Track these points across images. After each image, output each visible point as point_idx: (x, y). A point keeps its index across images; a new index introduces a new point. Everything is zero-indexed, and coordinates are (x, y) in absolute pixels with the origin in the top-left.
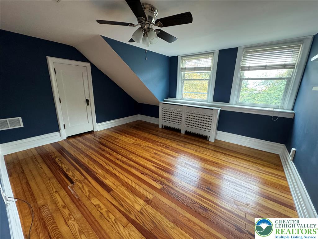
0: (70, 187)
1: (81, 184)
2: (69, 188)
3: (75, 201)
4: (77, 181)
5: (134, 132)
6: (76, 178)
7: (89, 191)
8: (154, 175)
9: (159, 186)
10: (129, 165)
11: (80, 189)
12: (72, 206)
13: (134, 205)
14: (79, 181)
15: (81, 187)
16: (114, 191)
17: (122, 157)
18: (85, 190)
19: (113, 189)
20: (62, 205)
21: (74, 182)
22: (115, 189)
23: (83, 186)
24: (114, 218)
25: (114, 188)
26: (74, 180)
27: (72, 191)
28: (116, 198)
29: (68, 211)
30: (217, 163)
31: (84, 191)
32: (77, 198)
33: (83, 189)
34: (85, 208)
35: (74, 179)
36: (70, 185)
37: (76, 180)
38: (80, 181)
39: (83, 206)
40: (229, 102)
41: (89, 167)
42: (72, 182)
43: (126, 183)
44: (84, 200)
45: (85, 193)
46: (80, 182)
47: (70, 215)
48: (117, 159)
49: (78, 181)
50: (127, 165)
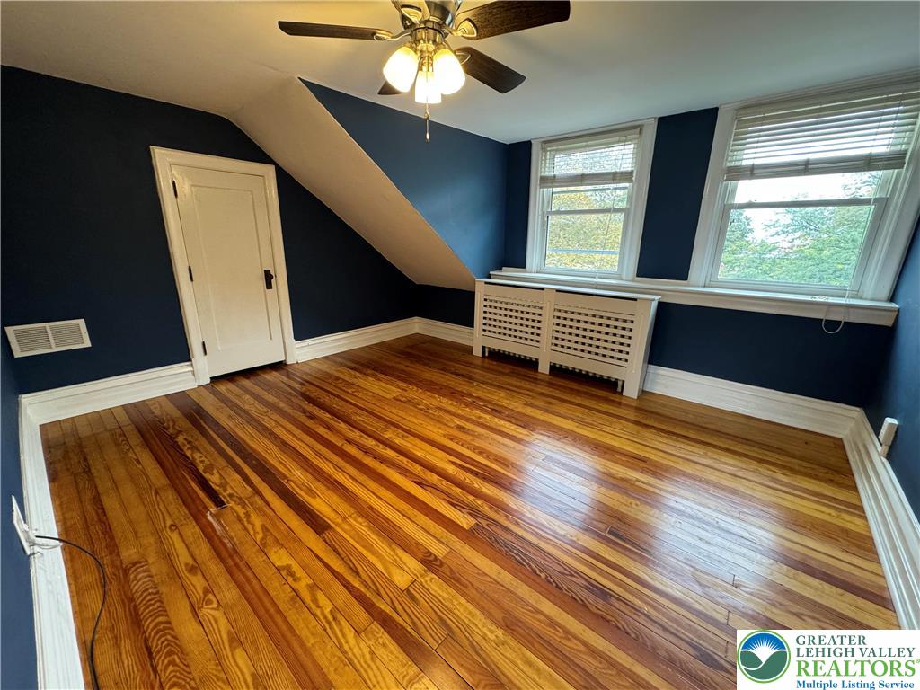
0: (211, 514)
1: (243, 507)
2: (209, 518)
3: (224, 554)
4: (232, 500)
5: (402, 367)
6: (230, 491)
7: (264, 527)
8: (454, 488)
9: (465, 521)
10: (383, 460)
11: (239, 520)
12: (215, 568)
13: (389, 573)
14: (237, 500)
15: (243, 516)
16: (334, 531)
17: (361, 436)
18: (253, 525)
19: (333, 525)
20: (187, 565)
21: (225, 500)
22: (337, 525)
23: (248, 515)
24: (331, 607)
25: (334, 523)
26: (225, 497)
27: (215, 525)
28: (340, 550)
29: (202, 580)
30: (643, 460)
31: (249, 527)
32: (229, 545)
33: (249, 522)
34: (249, 574)
35: (225, 494)
36: (213, 509)
37: (231, 495)
38: (240, 499)
39: (244, 569)
40: (686, 279)
41: (267, 462)
42: (219, 503)
43: (371, 508)
44: (250, 553)
45: (252, 532)
46: (241, 502)
47: (206, 592)
48: (349, 442)
49: (235, 499)
50: (375, 458)
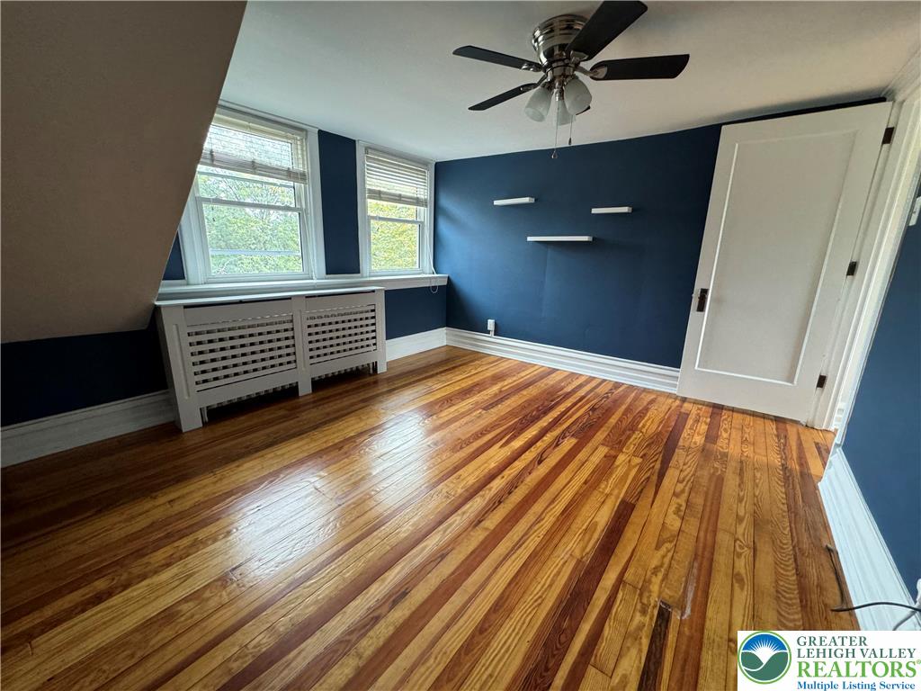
0: (682, 615)
1: (650, 582)
2: (688, 611)
3: (705, 563)
4: (649, 601)
6: (638, 618)
7: (658, 547)
11: (666, 577)
12: (721, 560)
14: (646, 594)
15: (660, 576)
18: (664, 557)
20: (742, 589)
21: (656, 612)
23: (656, 570)
24: (679, 484)
26: (651, 619)
27: (690, 596)
29: (737, 564)
31: (667, 561)
32: (696, 565)
33: (661, 566)
34: (702, 534)
35: (648, 618)
36: (676, 617)
37: (644, 612)
38: (641, 595)
39: (702, 540)
42: (664, 617)
44: (687, 544)
45: (670, 555)
46: (643, 590)
47: (739, 555)
49: (645, 601)
50: (510, 493)
